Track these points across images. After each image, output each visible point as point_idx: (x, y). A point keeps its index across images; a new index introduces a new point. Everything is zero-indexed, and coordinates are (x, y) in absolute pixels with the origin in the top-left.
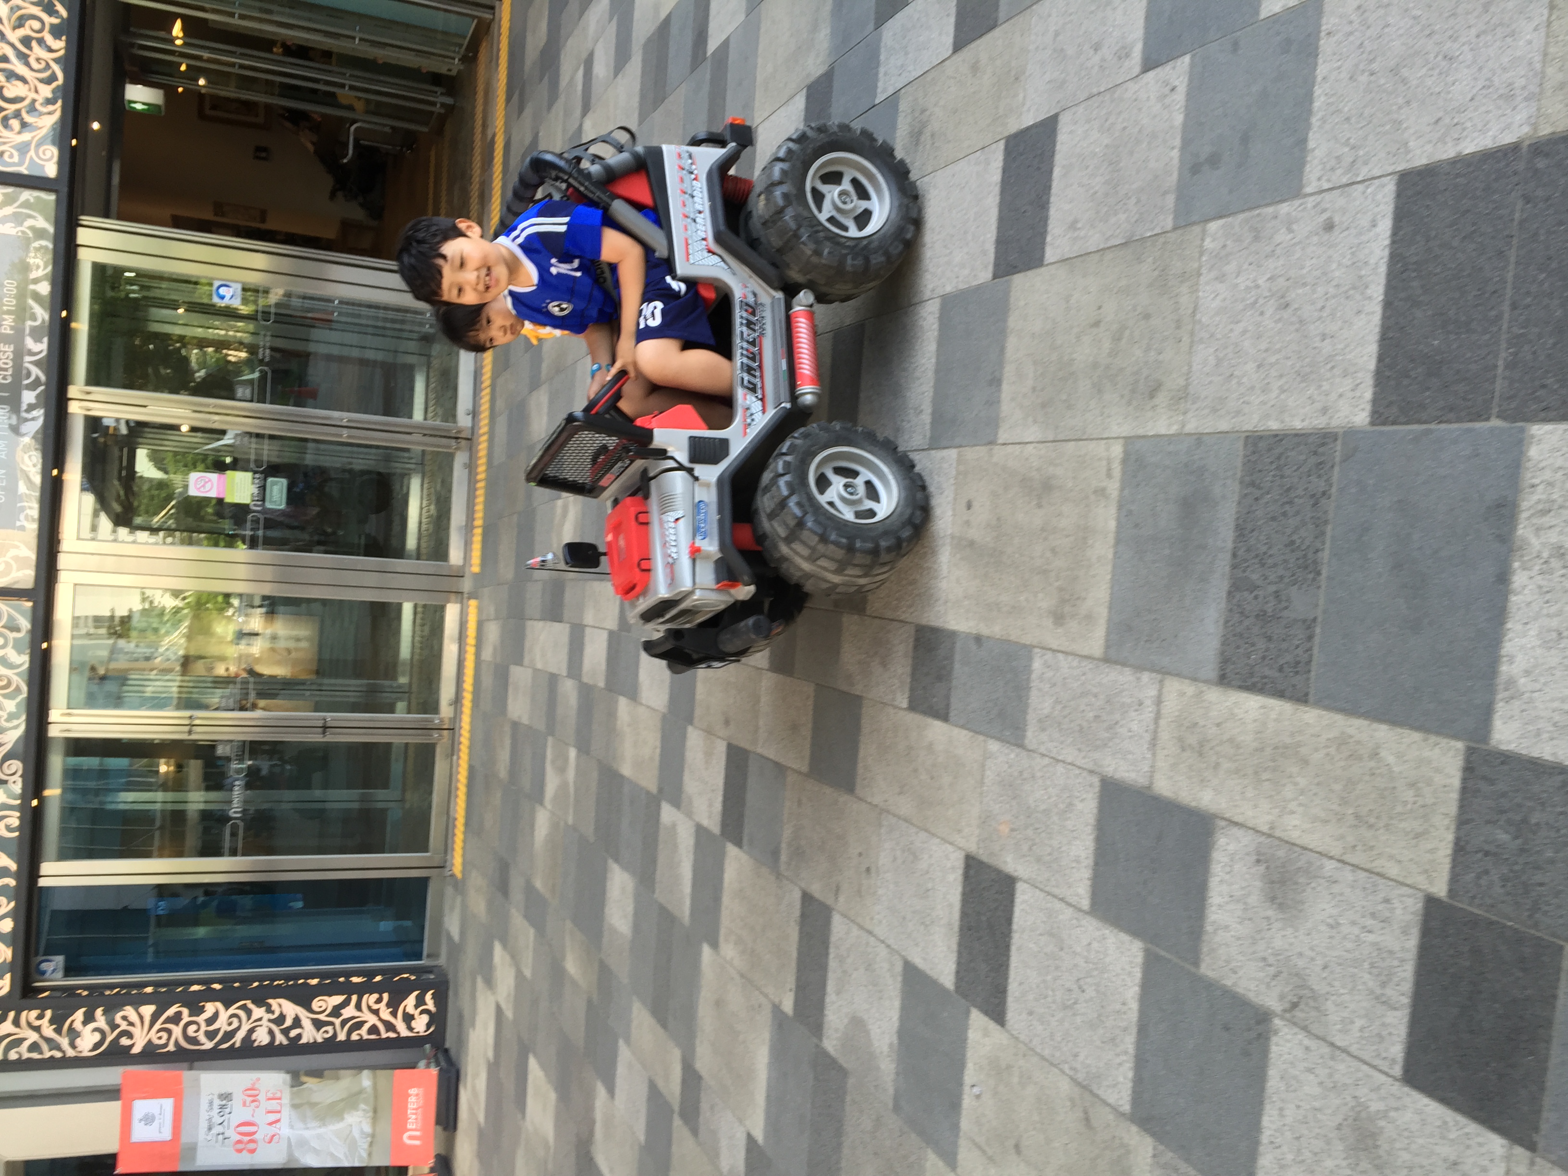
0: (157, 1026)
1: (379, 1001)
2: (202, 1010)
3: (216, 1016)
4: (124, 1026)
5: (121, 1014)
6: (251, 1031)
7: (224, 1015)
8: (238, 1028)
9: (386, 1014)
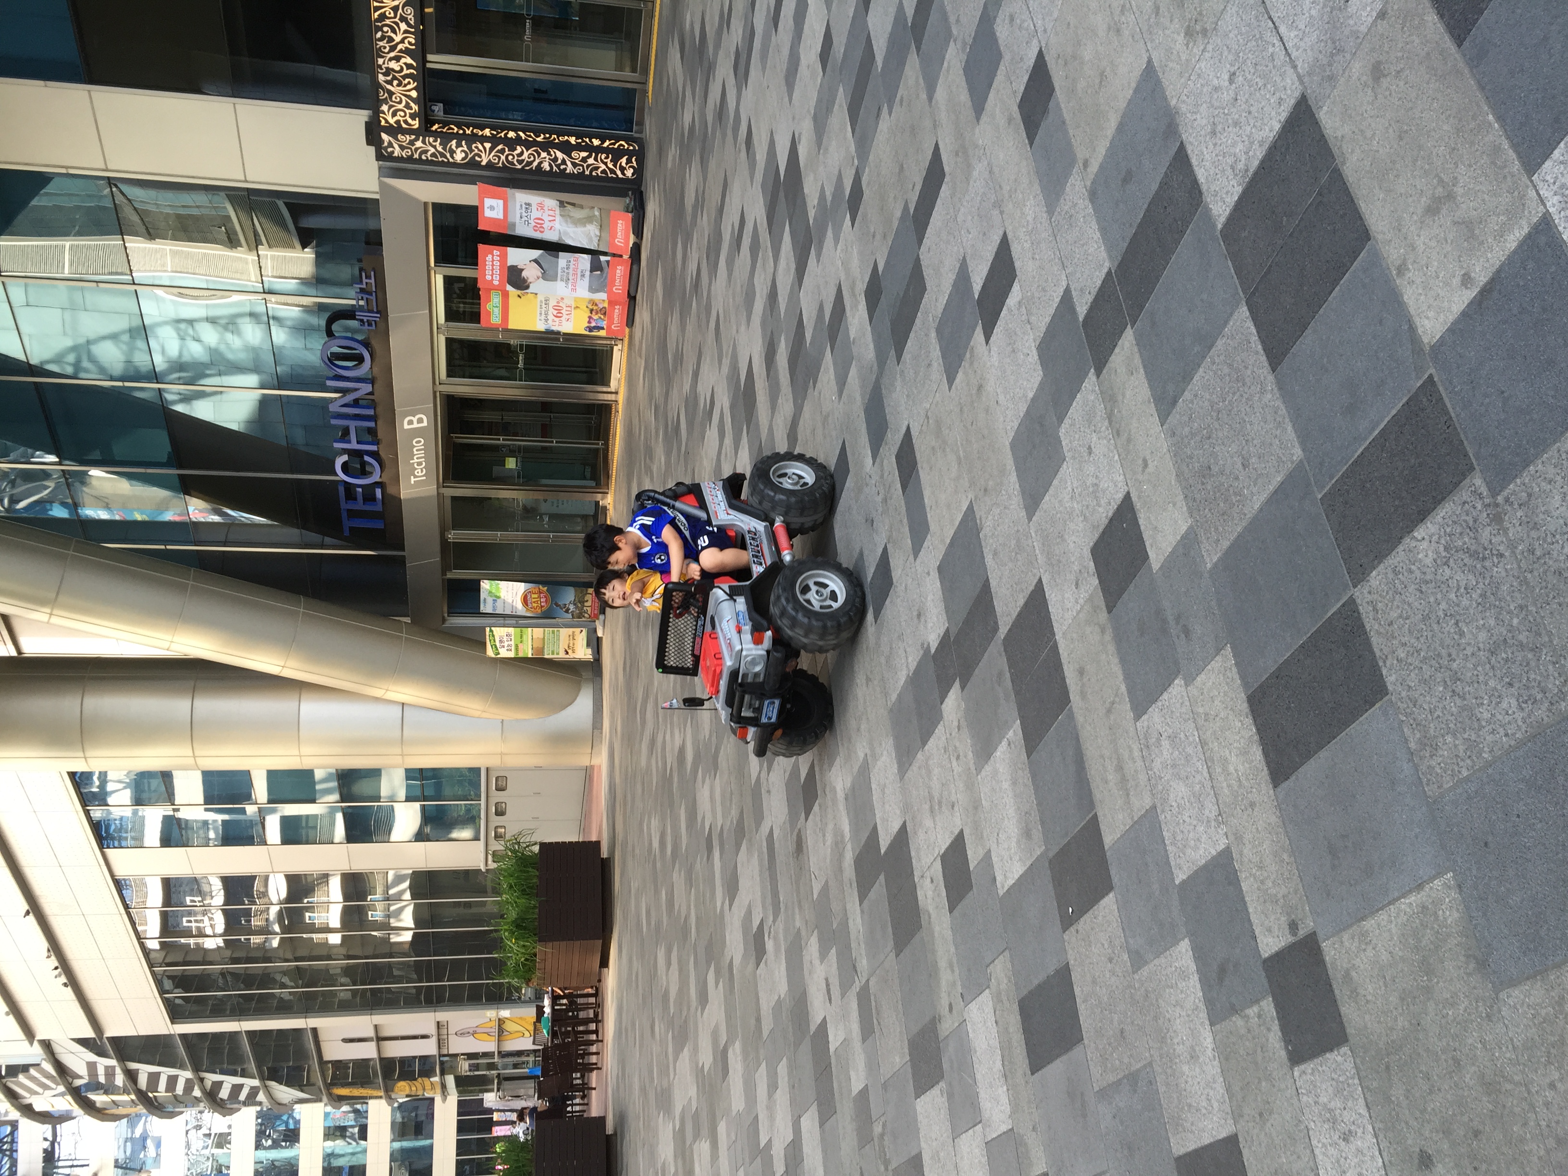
0: (493, 154)
1: (606, 158)
2: (516, 149)
3: (522, 153)
4: (476, 151)
5: (474, 145)
6: (540, 163)
7: (526, 154)
8: (534, 160)
9: (610, 165)
